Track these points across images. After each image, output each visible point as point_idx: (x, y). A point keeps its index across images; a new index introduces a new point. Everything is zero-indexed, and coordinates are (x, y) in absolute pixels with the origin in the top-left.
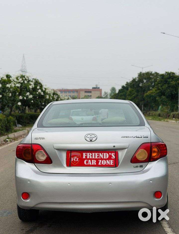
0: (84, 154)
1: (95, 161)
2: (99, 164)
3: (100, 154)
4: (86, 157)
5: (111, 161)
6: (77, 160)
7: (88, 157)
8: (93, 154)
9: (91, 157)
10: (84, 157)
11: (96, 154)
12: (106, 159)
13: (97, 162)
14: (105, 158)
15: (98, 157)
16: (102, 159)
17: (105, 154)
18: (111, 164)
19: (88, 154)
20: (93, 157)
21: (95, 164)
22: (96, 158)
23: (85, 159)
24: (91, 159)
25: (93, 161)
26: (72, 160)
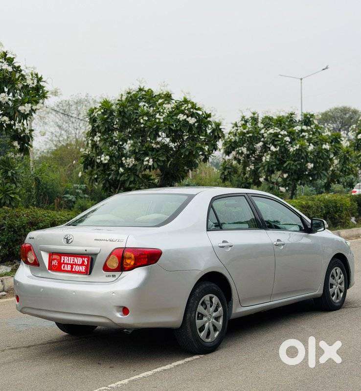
0: (62, 257)
1: (70, 266)
2: (73, 270)
3: (75, 258)
4: (64, 261)
5: (84, 267)
6: (57, 264)
7: (65, 262)
8: (70, 258)
9: (67, 262)
10: (62, 261)
11: (72, 258)
12: (79, 265)
13: (72, 268)
14: (79, 263)
15: (73, 261)
16: (76, 265)
17: (79, 258)
18: (83, 271)
19: (65, 257)
20: (69, 262)
21: (70, 269)
22: (72, 263)
23: (62, 263)
24: (67, 264)
25: (69, 265)
26: (53, 264)
